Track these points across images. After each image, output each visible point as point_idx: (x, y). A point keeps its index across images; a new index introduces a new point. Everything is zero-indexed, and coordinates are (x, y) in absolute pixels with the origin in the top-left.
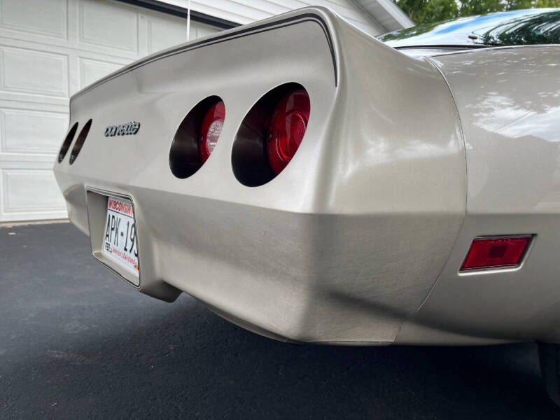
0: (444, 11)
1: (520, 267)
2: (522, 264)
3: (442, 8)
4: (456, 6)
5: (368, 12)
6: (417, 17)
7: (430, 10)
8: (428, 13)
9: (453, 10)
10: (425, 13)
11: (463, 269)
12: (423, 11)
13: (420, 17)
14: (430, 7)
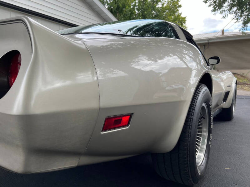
0: (131, 14)
1: (128, 127)
2: (129, 126)
3: (130, 12)
4: (135, 12)
5: (96, 11)
6: (120, 15)
7: (125, 13)
8: (125, 14)
9: (134, 14)
10: (123, 14)
11: (103, 130)
12: (123, 13)
13: (121, 15)
14: (125, 12)
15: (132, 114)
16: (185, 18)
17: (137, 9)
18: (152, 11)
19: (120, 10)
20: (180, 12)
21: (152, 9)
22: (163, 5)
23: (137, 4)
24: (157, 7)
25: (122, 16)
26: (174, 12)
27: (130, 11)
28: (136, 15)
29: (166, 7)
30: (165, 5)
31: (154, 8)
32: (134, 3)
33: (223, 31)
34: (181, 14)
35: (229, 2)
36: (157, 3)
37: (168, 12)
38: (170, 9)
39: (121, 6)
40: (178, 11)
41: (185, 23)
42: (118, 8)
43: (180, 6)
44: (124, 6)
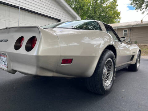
4: (90, 9)
15: (73, 59)
16: (120, 12)
17: (91, 7)
18: (100, 8)
19: (81, 8)
20: (117, 9)
21: (100, 7)
22: (107, 5)
23: (91, 4)
24: (103, 6)
25: (82, 11)
26: (113, 9)
27: (87, 8)
28: (90, 11)
29: (108, 6)
30: (108, 5)
31: (101, 7)
32: (89, 4)
33: (142, 21)
34: (117, 10)
35: (145, 4)
36: (103, 4)
37: (109, 9)
38: (111, 7)
39: (82, 6)
40: (116, 8)
41: (119, 15)
42: (80, 7)
43: (117, 5)
44: (84, 6)
